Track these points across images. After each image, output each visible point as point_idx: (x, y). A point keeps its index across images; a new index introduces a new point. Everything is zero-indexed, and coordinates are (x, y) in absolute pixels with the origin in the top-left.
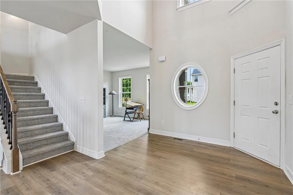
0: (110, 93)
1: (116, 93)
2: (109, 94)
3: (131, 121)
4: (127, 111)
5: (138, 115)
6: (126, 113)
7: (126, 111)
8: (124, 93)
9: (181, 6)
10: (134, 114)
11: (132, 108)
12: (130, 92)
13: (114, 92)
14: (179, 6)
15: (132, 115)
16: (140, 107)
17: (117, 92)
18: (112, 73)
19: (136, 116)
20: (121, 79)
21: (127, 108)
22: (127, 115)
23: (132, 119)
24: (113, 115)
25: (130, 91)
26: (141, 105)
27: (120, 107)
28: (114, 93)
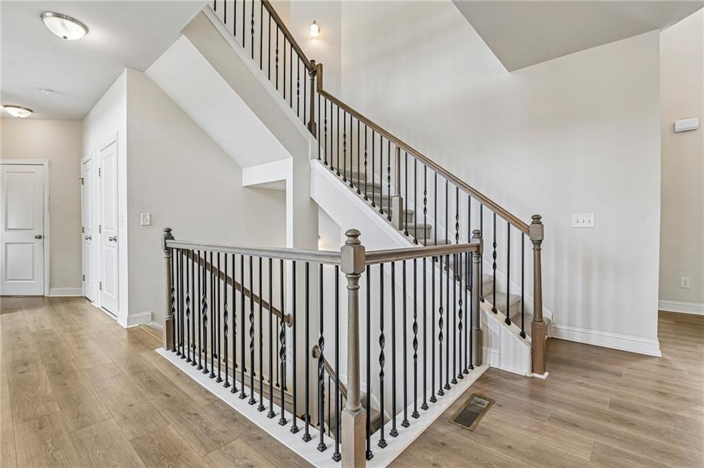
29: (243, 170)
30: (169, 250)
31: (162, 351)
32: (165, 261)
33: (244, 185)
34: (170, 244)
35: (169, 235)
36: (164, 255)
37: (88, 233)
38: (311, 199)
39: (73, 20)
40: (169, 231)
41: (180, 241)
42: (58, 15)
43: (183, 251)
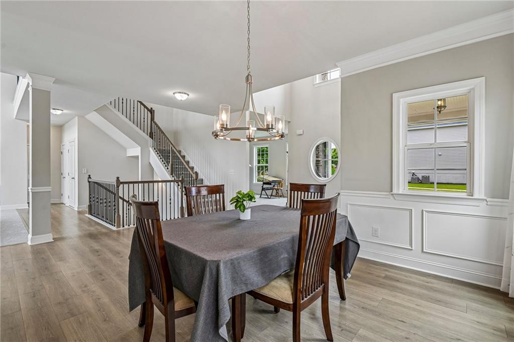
1: (250, 166)
3: (268, 198)
5: (277, 192)
6: (263, 189)
7: (262, 187)
8: (259, 165)
9: (317, 82)
10: (272, 190)
11: (269, 183)
12: (267, 165)
14: (316, 81)
15: (269, 192)
16: (279, 183)
17: (251, 163)
19: (274, 194)
20: (256, 148)
21: (264, 183)
22: (263, 192)
23: (269, 197)
25: (267, 162)
26: (280, 179)
27: (254, 182)
29: (127, 150)
30: (89, 182)
31: (87, 215)
32: (88, 186)
33: (128, 156)
34: (90, 180)
35: (89, 177)
36: (88, 184)
37: (64, 176)
38: (150, 163)
39: (58, 110)
40: (89, 176)
41: (94, 179)
42: (54, 109)
43: (94, 182)
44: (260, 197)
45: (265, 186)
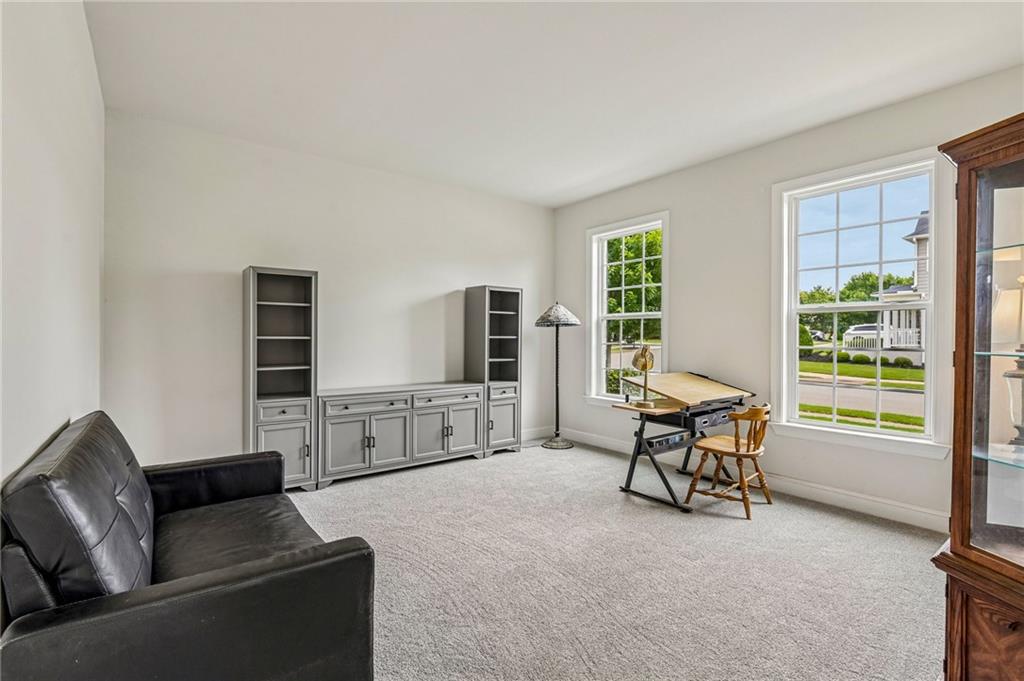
0: (545, 321)
1: (573, 319)
2: (538, 324)
4: (646, 436)
6: (643, 447)
7: (639, 434)
8: (614, 316)
12: (654, 314)
13: (563, 313)
17: (583, 310)
18: (556, 213)
20: (600, 240)
21: (647, 418)
22: (646, 457)
24: (557, 435)
25: (655, 303)
26: (737, 393)
27: (593, 395)
28: (563, 319)
44: (626, 489)
45: (653, 430)
